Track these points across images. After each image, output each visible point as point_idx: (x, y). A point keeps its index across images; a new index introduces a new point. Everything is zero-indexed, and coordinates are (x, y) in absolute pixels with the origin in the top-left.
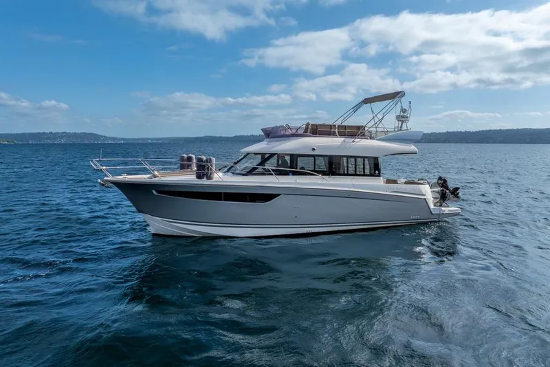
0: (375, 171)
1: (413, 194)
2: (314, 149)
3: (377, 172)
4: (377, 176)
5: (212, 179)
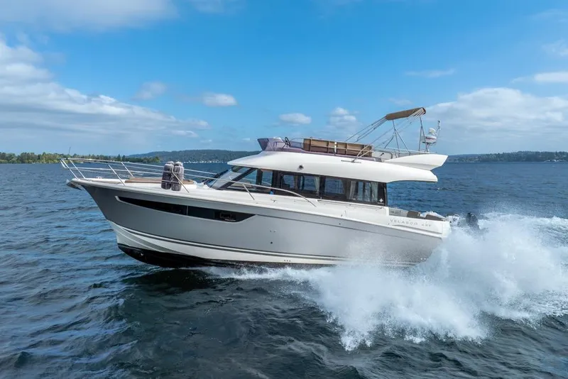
0: (379, 199)
1: (426, 231)
2: (301, 167)
3: (381, 200)
4: (381, 205)
5: (179, 190)
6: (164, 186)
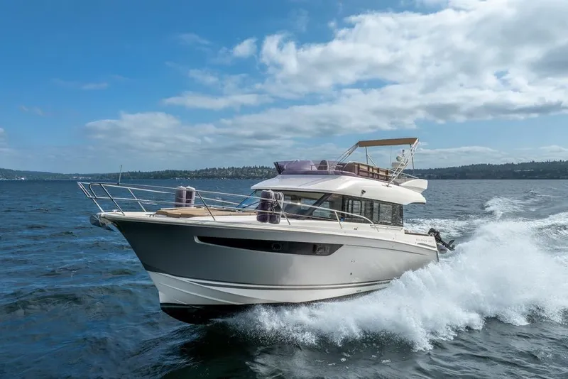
2: (364, 192)
5: (277, 223)
6: (262, 218)
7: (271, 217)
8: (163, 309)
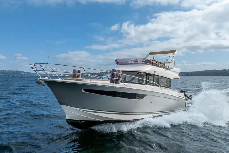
2: (155, 72)
4: (170, 88)
5: (119, 84)
6: (112, 82)
7: (116, 81)
8: (67, 122)
